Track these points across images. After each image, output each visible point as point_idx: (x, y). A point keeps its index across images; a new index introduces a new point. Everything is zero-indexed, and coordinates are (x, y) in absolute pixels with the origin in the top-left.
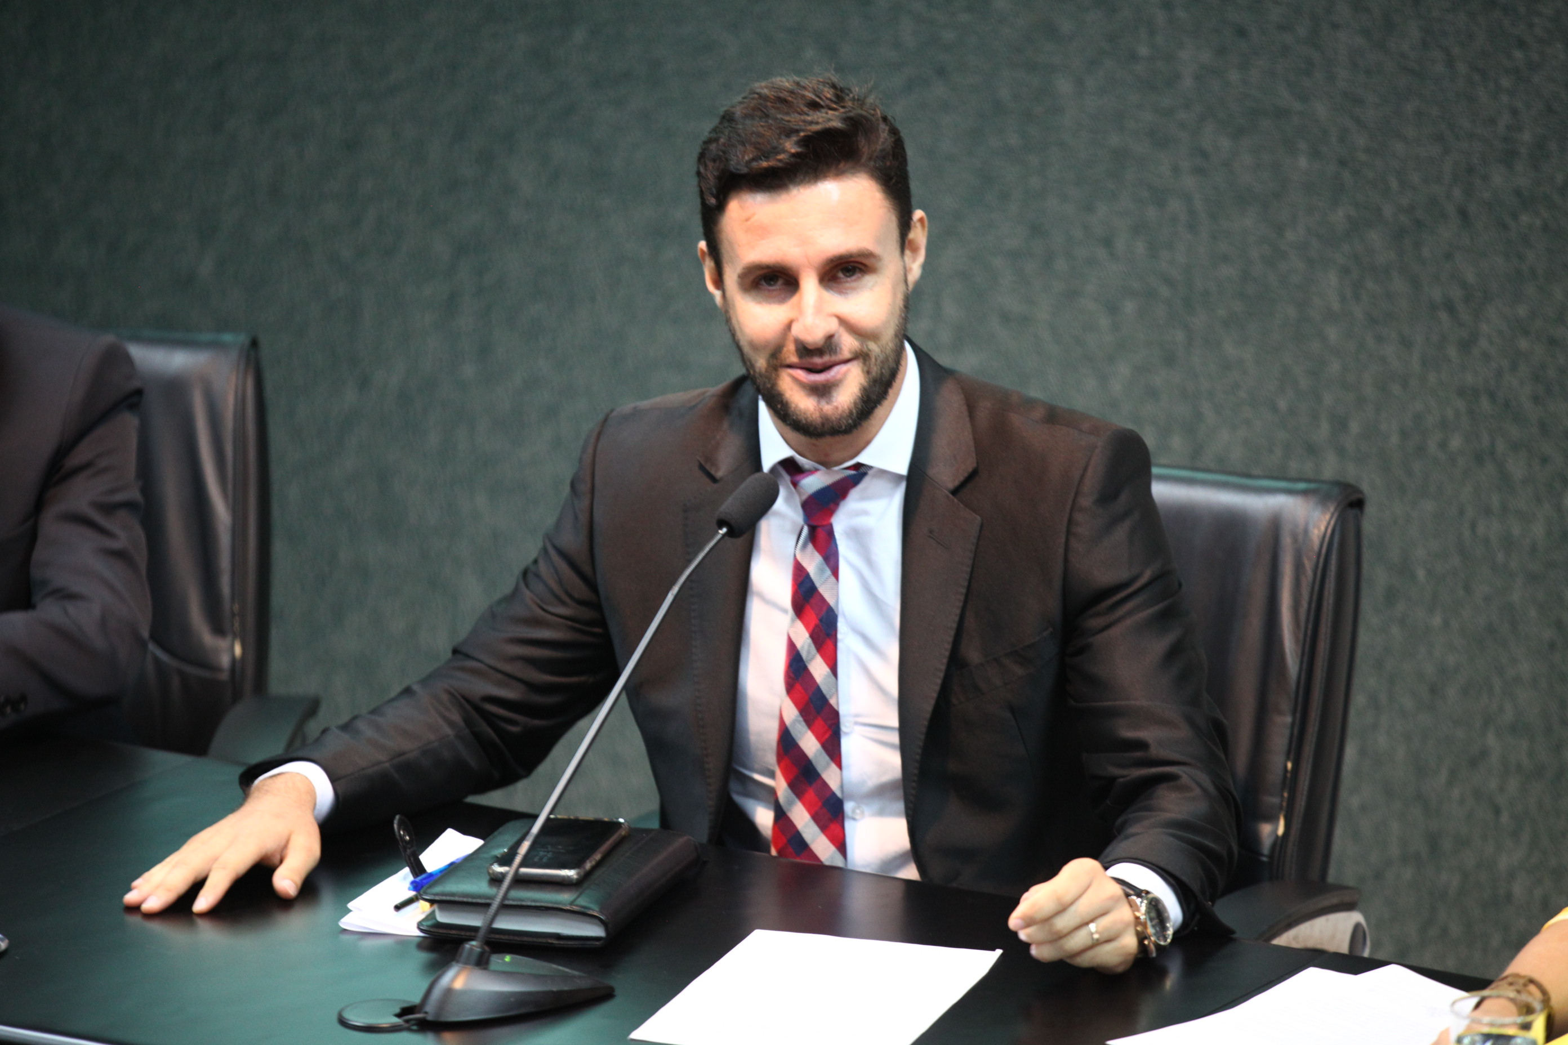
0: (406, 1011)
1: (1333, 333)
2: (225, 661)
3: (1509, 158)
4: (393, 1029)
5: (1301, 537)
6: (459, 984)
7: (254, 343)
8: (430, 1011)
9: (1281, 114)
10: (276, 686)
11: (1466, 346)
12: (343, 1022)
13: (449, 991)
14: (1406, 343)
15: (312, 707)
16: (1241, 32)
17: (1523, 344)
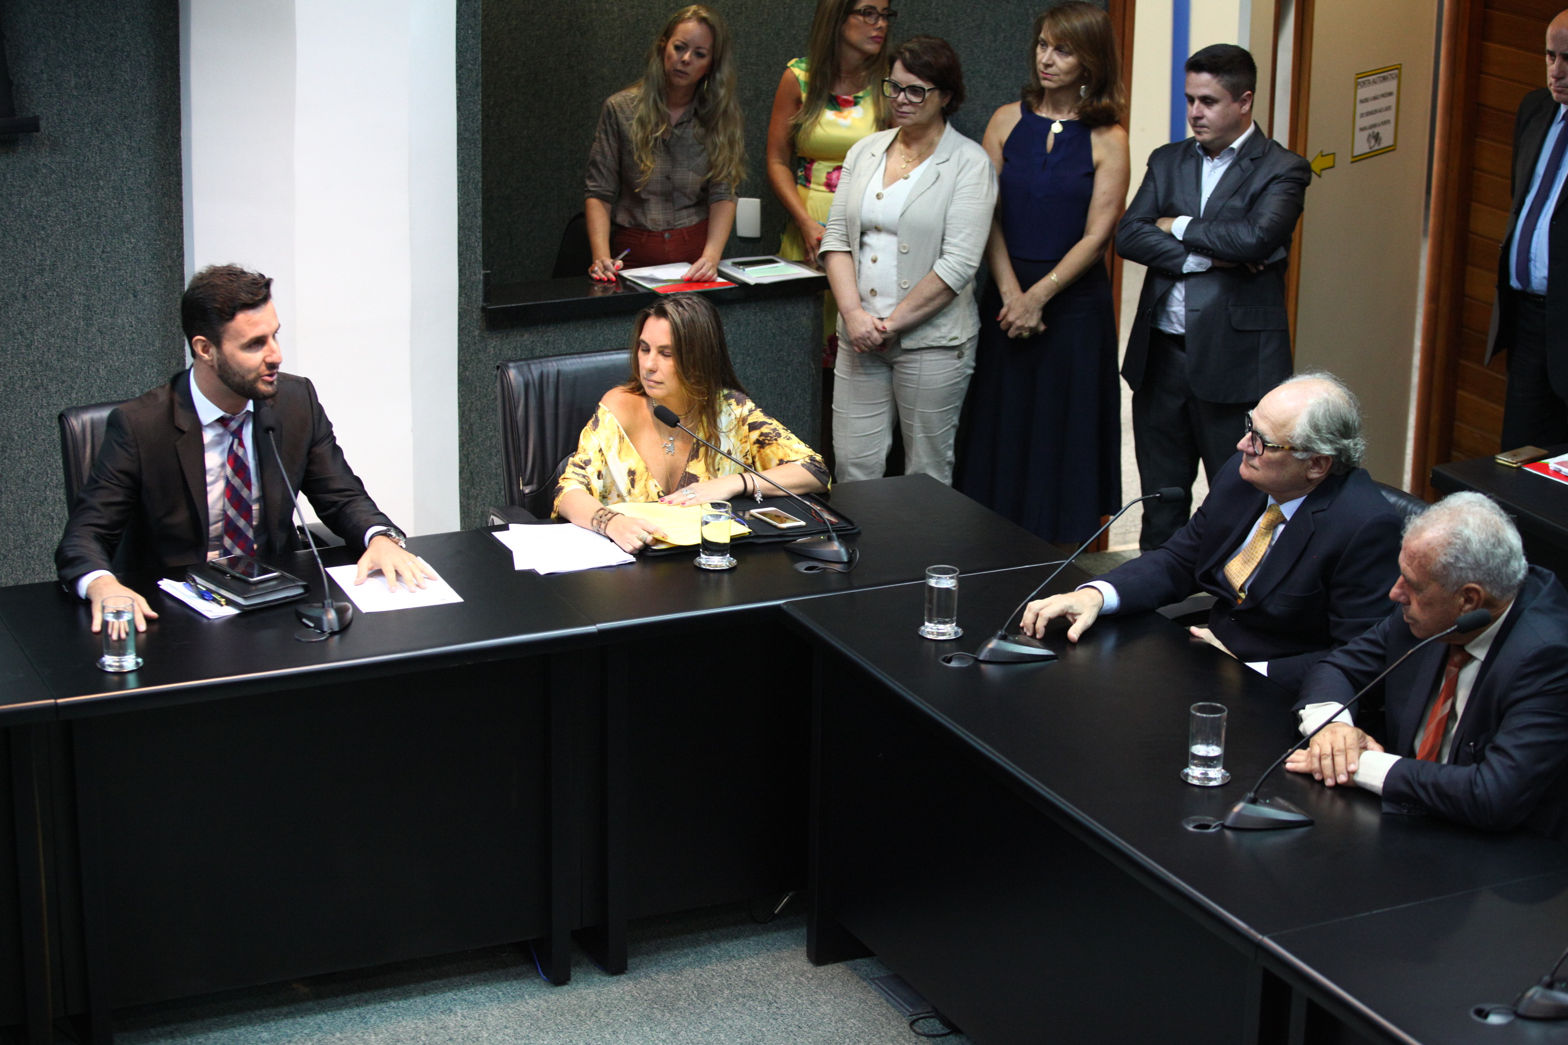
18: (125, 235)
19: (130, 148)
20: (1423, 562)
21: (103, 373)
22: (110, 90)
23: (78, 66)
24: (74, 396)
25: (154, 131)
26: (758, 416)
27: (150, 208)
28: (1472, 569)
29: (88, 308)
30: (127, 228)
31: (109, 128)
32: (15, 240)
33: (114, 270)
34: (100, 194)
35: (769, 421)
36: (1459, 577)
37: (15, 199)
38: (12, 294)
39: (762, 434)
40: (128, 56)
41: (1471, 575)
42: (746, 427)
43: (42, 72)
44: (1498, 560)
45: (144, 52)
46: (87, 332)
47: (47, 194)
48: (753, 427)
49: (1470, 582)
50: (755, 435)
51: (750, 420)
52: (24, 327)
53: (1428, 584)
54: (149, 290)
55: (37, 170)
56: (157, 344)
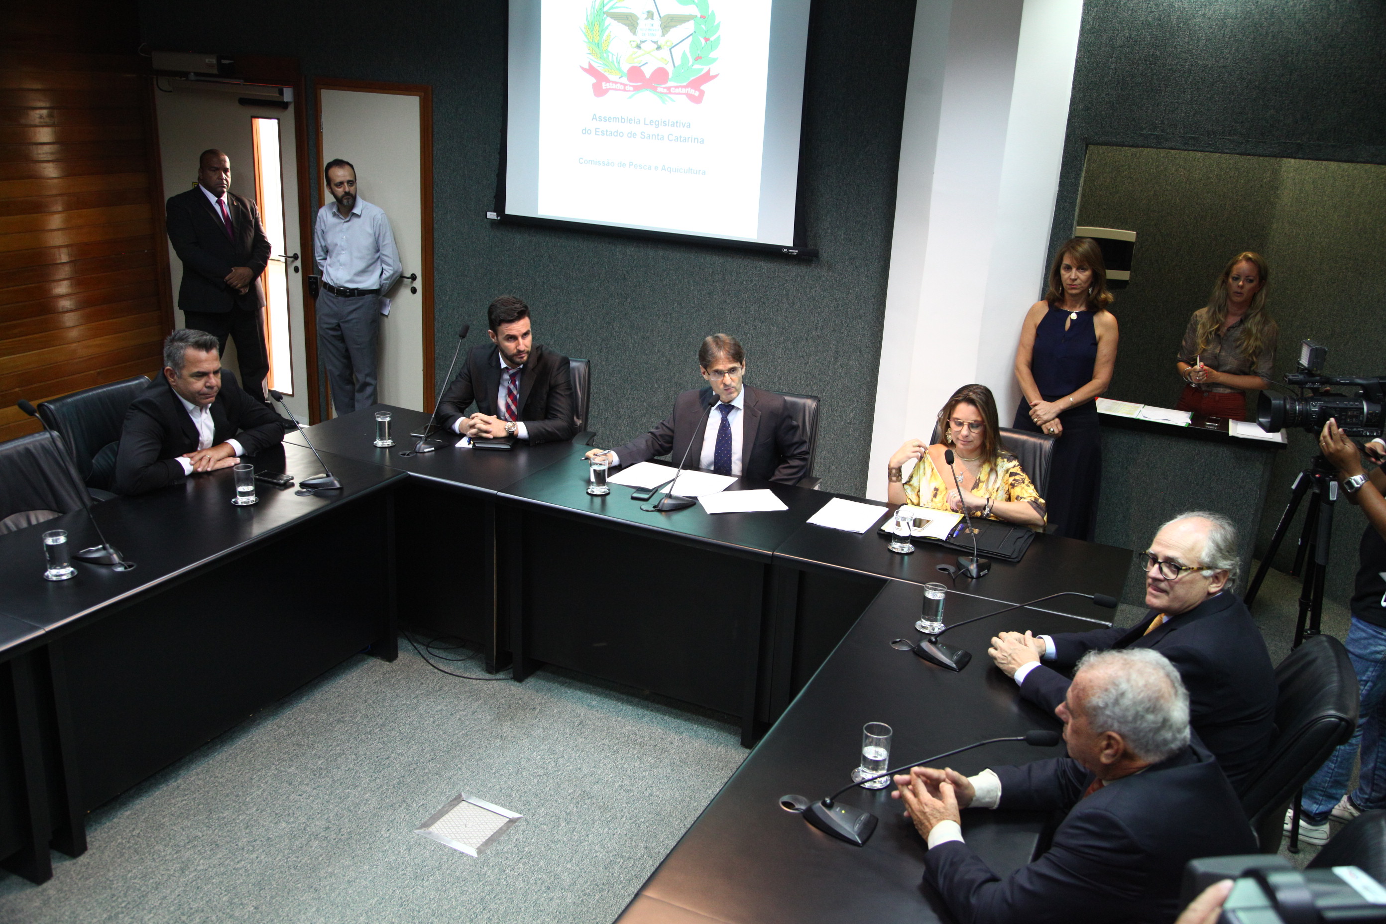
0: (654, 507)
1: (779, 361)
2: (578, 424)
3: (816, 329)
4: (652, 511)
5: (810, 407)
6: (666, 502)
7: (589, 361)
8: (660, 507)
9: (771, 319)
10: (589, 430)
11: (806, 364)
12: (641, 509)
13: (664, 503)
14: (794, 363)
15: (595, 434)
16: (764, 303)
17: (817, 364)
18: (859, 320)
19: (867, 276)
20: (1081, 695)
21: (840, 386)
22: (861, 244)
23: (846, 229)
24: (824, 394)
25: (880, 270)
26: (1018, 470)
27: (873, 309)
28: (1119, 722)
29: (836, 352)
30: (861, 317)
31: (858, 264)
32: (806, 311)
33: (852, 336)
34: (849, 296)
35: (1022, 474)
36: (1106, 722)
37: (808, 290)
38: (801, 337)
39: (1014, 480)
40: (872, 228)
41: (1116, 725)
42: (1008, 474)
43: (828, 228)
44: (1145, 725)
45: (880, 227)
46: (834, 364)
47: (824, 291)
48: (1012, 474)
49: (1114, 731)
50: (1011, 480)
51: (1012, 470)
52: (805, 354)
53: (1080, 715)
54: (867, 351)
55: (820, 278)
56: (868, 379)
